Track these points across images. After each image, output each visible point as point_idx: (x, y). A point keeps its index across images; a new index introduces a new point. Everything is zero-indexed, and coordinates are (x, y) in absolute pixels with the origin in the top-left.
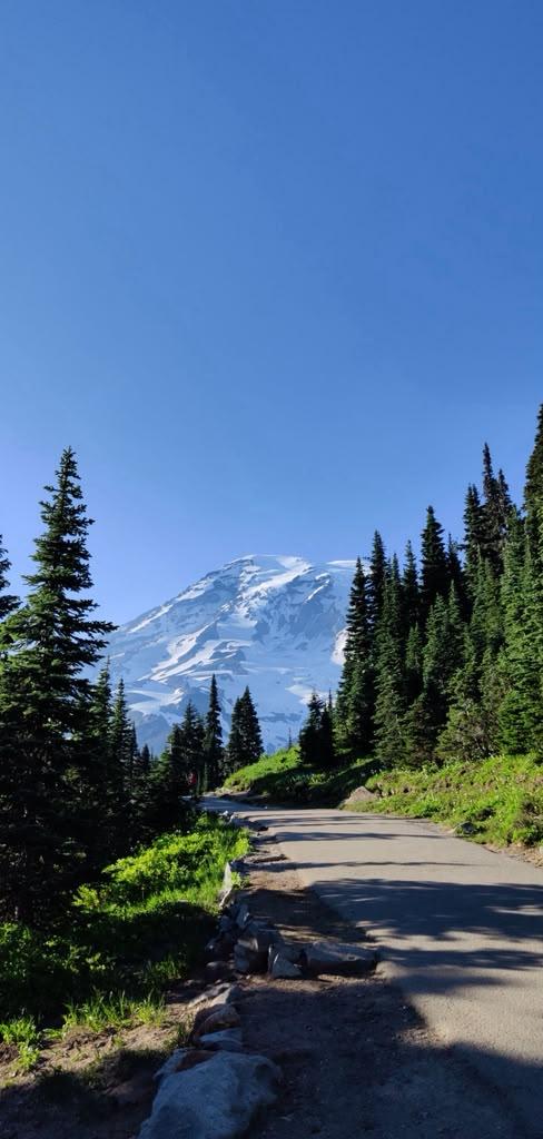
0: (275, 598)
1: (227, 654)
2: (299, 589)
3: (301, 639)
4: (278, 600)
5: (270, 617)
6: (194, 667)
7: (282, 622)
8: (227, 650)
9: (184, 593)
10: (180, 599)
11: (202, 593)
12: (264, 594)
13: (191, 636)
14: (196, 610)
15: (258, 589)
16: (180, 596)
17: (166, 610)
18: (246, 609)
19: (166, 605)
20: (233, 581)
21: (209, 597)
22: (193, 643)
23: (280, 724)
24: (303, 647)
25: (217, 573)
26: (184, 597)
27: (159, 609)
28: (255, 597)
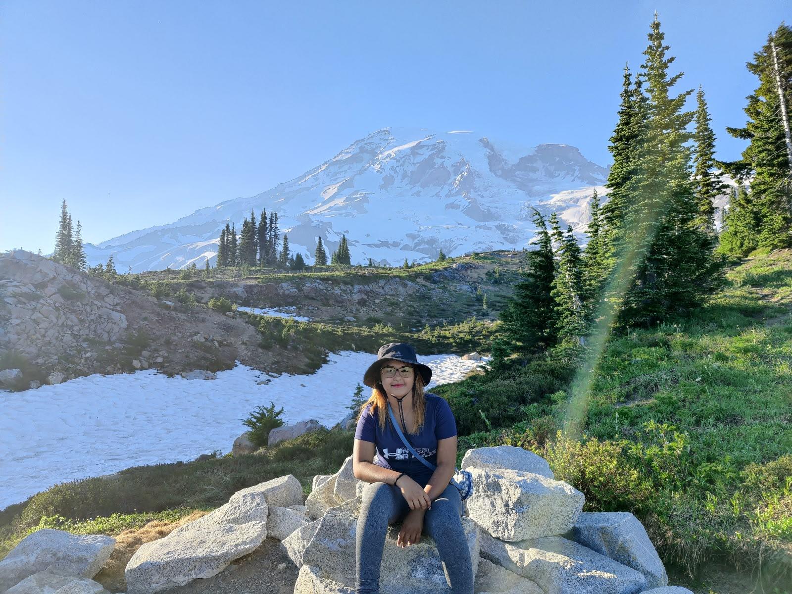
0: (402, 158)
1: (357, 198)
2: (420, 151)
3: (417, 188)
4: (403, 159)
5: (396, 172)
6: (330, 207)
7: (404, 176)
8: (358, 196)
9: (338, 155)
10: (334, 160)
11: (350, 155)
12: (393, 155)
13: (334, 186)
14: (346, 167)
15: (390, 152)
16: (335, 157)
17: (323, 168)
18: (379, 166)
19: (323, 165)
20: (374, 146)
21: (354, 159)
22: (335, 190)
23: (384, 249)
24: (418, 194)
25: (363, 140)
26: (337, 158)
27: (319, 168)
28: (387, 157)
